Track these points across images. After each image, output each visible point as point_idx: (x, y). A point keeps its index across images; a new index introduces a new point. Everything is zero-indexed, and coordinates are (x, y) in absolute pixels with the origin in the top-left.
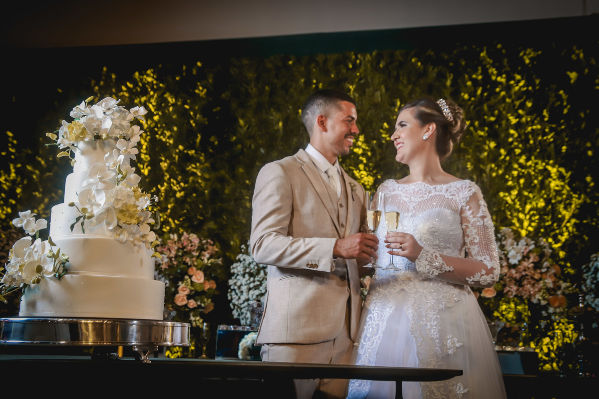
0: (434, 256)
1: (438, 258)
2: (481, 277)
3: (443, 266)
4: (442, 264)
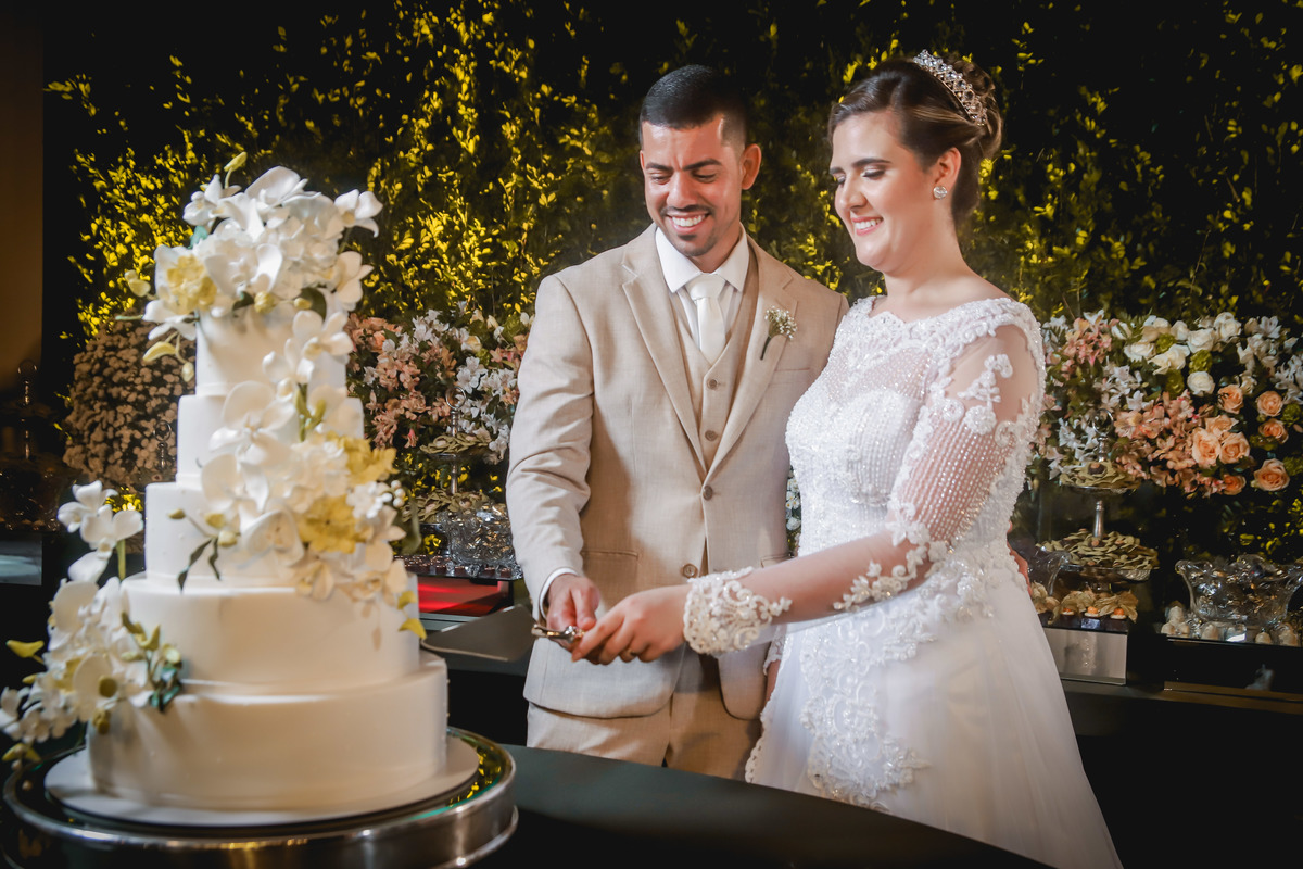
0: (726, 595)
1: (738, 595)
2: (870, 586)
3: (762, 608)
4: (755, 606)
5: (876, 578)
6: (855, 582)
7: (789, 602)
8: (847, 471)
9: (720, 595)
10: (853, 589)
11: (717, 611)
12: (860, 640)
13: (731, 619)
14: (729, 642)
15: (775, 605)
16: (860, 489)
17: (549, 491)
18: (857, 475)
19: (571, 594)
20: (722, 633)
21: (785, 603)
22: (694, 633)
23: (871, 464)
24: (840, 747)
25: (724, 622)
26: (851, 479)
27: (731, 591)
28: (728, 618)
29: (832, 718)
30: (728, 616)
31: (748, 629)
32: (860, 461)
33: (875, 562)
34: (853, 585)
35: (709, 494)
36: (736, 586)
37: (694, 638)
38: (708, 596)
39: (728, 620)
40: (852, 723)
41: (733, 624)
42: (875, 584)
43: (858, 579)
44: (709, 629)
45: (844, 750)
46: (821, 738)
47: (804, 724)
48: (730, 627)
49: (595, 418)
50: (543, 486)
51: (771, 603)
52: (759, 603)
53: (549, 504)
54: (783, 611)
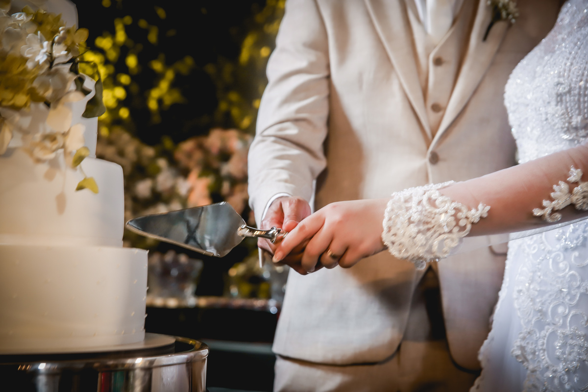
0: (425, 202)
1: (437, 202)
2: (571, 191)
3: (460, 215)
4: (453, 212)
5: (576, 184)
6: (555, 187)
7: (488, 208)
8: (557, 105)
9: (420, 203)
10: (552, 194)
11: (416, 217)
12: (570, 270)
13: (429, 226)
14: (427, 248)
15: (473, 211)
16: (570, 123)
17: (283, 150)
18: (567, 108)
19: (281, 205)
20: (421, 238)
21: (482, 210)
22: (393, 238)
23: (579, 94)
24: (553, 378)
25: (422, 227)
26: (560, 113)
27: (429, 199)
28: (427, 225)
29: (544, 350)
30: (427, 223)
31: (446, 236)
32: (569, 92)
33: (576, 167)
34: (553, 191)
35: (435, 159)
36: (435, 195)
37: (393, 243)
38: (408, 205)
39: (426, 227)
40: (563, 353)
41: (432, 231)
42: (577, 189)
43: (558, 185)
44: (407, 234)
45: (556, 381)
46: (533, 371)
47: (517, 357)
48: (429, 234)
49: (332, 97)
50: (278, 146)
51: (470, 209)
52: (457, 210)
53: (281, 158)
54: (481, 218)
